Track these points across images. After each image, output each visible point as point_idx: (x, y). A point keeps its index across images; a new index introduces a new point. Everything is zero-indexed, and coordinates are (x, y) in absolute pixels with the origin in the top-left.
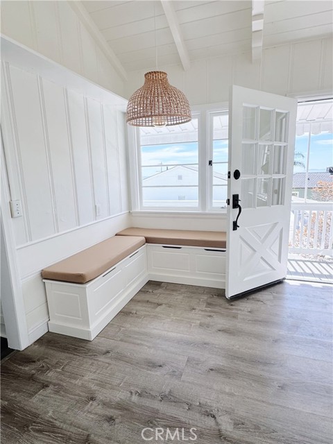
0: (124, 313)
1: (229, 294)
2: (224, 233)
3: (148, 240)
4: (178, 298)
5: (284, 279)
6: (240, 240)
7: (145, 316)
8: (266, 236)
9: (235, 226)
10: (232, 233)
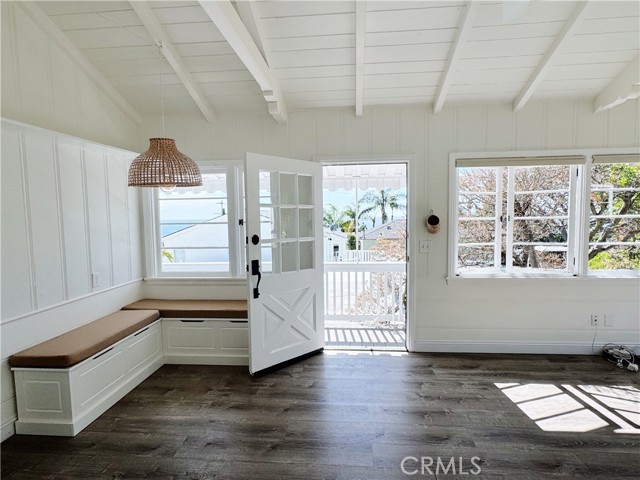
0: (123, 404)
1: (254, 369)
2: (245, 302)
3: (163, 314)
4: (195, 379)
5: (322, 349)
6: (263, 308)
7: (149, 403)
8: (297, 303)
9: (256, 294)
10: (253, 302)
